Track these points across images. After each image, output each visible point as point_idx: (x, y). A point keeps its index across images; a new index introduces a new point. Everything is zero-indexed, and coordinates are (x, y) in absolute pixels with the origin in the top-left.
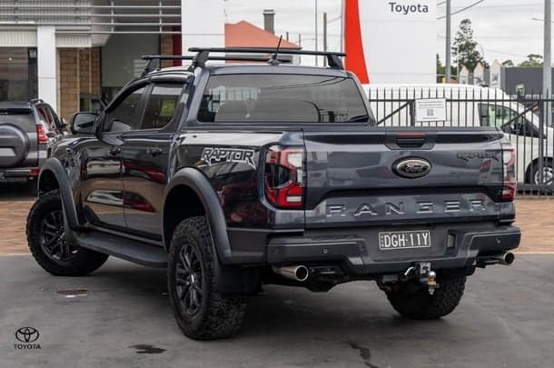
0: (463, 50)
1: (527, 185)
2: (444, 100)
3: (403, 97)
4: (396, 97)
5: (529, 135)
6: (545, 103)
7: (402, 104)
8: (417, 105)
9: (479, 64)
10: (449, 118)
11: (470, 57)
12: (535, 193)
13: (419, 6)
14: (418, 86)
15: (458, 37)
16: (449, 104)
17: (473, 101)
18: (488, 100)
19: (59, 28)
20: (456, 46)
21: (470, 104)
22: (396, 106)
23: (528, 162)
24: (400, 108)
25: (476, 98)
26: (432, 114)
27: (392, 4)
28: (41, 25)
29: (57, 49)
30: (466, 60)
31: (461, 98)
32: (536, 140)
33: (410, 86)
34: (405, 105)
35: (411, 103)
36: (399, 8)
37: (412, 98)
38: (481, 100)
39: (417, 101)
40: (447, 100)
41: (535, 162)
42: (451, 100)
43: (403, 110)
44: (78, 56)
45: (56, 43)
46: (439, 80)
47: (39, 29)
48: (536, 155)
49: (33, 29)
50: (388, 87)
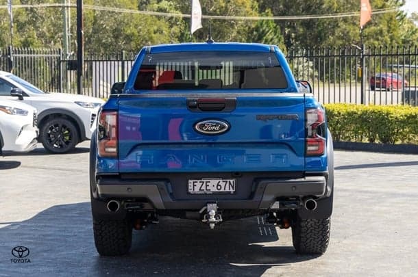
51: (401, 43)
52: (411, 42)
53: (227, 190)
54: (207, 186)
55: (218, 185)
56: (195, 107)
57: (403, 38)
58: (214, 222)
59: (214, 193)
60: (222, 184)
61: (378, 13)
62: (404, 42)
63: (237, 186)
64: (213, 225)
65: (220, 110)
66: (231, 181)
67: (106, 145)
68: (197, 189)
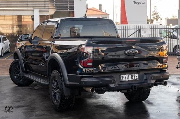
0: (155, 15)
1: (173, 53)
2: (149, 29)
3: (137, 28)
4: (135, 28)
5: (174, 39)
6: (179, 29)
7: (137, 30)
8: (141, 30)
9: (159, 18)
10: (151, 34)
11: (157, 17)
12: (176, 55)
13: (142, 2)
14: (142, 25)
15: (153, 11)
16: (151, 30)
17: (158, 29)
18: (162, 29)
19: (40, 10)
20: (153, 14)
21: (157, 30)
22: (135, 30)
23: (174, 46)
24: (137, 31)
25: (158, 28)
26: (146, 33)
27: (134, 2)
28: (35, 9)
29: (39, 15)
30: (156, 17)
31: (154, 28)
32: (176, 40)
33: (140, 25)
34: (138, 30)
35: (140, 30)
36: (136, 3)
37: (140, 28)
38: (160, 29)
39: (141, 29)
40: (150, 29)
41: (176, 46)
42: (151, 29)
43: (137, 32)
44: (46, 17)
45: (39, 14)
46: (148, 23)
47: (34, 10)
48: (176, 44)
49: (33, 10)
50: (133, 25)
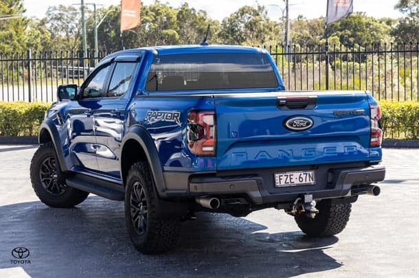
51: (25, 46)
52: (34, 45)
53: (308, 182)
54: (291, 179)
55: (300, 178)
56: (283, 105)
57: (27, 41)
58: (314, 212)
59: (298, 186)
60: (303, 176)
61: (5, 18)
62: (29, 45)
63: (317, 177)
64: (315, 214)
65: (304, 107)
66: (311, 173)
67: (204, 144)
68: (283, 183)
